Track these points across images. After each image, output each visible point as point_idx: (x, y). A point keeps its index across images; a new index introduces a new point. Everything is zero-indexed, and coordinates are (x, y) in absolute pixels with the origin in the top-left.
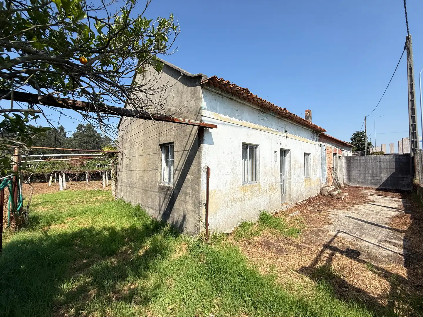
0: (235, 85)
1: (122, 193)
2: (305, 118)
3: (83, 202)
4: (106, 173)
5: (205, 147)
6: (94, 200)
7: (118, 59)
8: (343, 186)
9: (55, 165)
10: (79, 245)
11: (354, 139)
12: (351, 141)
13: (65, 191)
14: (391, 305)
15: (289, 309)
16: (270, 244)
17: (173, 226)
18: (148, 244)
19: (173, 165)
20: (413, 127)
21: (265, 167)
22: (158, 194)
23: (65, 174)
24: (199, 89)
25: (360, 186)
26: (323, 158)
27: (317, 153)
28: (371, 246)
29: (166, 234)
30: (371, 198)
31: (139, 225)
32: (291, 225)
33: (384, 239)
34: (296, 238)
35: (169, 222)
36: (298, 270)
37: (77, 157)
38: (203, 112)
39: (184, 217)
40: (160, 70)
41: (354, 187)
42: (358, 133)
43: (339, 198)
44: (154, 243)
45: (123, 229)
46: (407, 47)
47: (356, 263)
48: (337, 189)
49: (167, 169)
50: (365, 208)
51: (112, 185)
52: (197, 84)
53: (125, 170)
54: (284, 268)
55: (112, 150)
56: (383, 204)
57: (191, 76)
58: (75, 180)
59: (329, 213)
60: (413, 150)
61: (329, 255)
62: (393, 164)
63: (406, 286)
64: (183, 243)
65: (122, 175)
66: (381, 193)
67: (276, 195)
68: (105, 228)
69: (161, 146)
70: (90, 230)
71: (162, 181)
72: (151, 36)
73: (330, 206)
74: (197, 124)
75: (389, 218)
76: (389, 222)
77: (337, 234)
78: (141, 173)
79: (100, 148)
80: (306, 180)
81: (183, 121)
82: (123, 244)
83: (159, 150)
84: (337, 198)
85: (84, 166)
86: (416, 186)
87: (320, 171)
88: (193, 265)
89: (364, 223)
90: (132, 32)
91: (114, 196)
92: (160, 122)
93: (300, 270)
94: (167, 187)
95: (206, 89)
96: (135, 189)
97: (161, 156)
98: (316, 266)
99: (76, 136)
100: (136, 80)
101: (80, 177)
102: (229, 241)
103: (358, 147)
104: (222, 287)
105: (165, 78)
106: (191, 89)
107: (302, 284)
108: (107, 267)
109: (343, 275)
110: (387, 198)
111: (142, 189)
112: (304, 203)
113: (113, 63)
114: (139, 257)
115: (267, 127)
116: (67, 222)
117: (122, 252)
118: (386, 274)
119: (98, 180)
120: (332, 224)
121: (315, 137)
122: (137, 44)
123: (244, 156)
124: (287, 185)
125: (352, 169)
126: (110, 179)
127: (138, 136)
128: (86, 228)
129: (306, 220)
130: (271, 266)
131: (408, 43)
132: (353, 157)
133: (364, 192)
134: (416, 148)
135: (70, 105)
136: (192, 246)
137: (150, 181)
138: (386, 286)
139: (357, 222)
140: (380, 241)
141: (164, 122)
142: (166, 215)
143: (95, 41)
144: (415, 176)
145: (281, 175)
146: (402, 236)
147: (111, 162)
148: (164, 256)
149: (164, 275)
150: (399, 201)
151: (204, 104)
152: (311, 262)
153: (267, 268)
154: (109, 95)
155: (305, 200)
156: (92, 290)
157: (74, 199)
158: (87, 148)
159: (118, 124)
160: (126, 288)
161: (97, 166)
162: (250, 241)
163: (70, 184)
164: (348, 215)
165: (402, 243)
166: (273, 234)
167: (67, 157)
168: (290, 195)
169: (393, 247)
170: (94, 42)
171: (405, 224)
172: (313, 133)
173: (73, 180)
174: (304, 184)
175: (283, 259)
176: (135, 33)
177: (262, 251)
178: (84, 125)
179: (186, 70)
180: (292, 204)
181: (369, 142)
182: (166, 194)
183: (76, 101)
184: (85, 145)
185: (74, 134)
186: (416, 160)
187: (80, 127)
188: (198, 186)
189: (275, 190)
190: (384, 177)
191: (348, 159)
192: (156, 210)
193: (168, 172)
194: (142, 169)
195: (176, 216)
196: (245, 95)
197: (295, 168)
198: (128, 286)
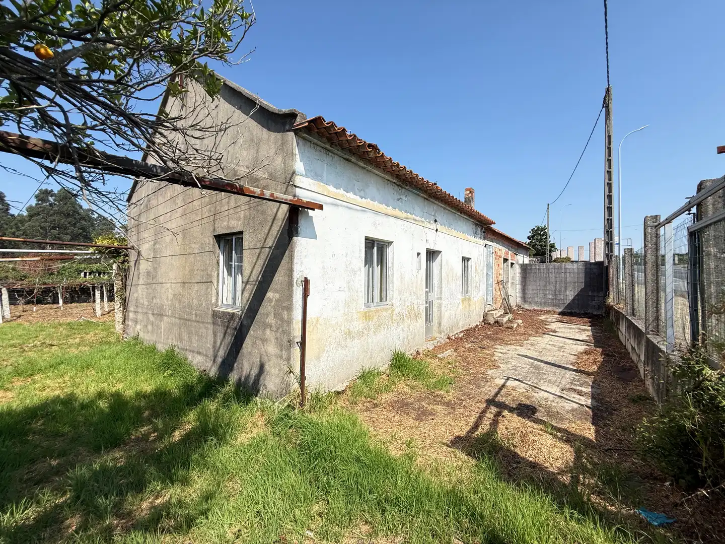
0: (355, 136)
1: (138, 327)
2: (465, 202)
3: (52, 345)
4: (102, 287)
5: (301, 243)
6: (77, 340)
7: (125, 61)
8: (515, 308)
10: (40, 432)
11: (533, 237)
12: (528, 241)
13: (8, 325)
14: (575, 480)
15: (435, 505)
16: (407, 405)
17: (239, 384)
18: (190, 420)
19: (241, 274)
20: (609, 223)
21: (402, 278)
22: (211, 327)
23: (7, 289)
24: (290, 138)
25: (539, 309)
26: (489, 266)
27: (481, 258)
28: (551, 397)
29: (226, 399)
30: (553, 326)
31: (173, 385)
32: (440, 372)
33: (568, 386)
34: (447, 392)
35: (233, 377)
36: (449, 442)
37: (36, 255)
38: (299, 180)
39: (262, 367)
40: (214, 93)
41: (530, 311)
42: (538, 228)
43: (509, 328)
44: (203, 416)
45: (140, 395)
46: (606, 105)
47: (530, 424)
48: (507, 313)
49: (229, 281)
50: (544, 341)
51: (116, 311)
52: (287, 127)
53: (143, 282)
54: (428, 442)
55: (116, 244)
56: (568, 335)
57: (277, 112)
58: (32, 303)
59: (496, 350)
60: (608, 256)
61: (495, 416)
62: (582, 275)
63: (593, 451)
64: (259, 413)
65: (138, 292)
66: (566, 318)
67: (418, 325)
68: (100, 395)
69: (219, 238)
70: (68, 401)
71: (220, 303)
72: (195, 25)
73: (496, 340)
74: (286, 200)
75: (575, 355)
76: (574, 361)
77: (505, 383)
78: (178, 288)
79: (91, 241)
80: (463, 300)
81: (261, 194)
82: (138, 421)
83: (214, 245)
84: (507, 328)
85: (52, 274)
86: (610, 308)
87: (483, 287)
88: (278, 451)
89: (542, 365)
90: (156, 10)
91: (122, 332)
92: (216, 192)
93: (451, 442)
94: (229, 313)
95: (304, 139)
96: (165, 318)
97: (218, 257)
98: (476, 433)
99: (33, 213)
100: (167, 110)
101: (46, 296)
102: (340, 403)
103: (537, 250)
104: (328, 483)
105: (224, 109)
106: (276, 137)
107: (455, 465)
108: (104, 469)
109: (513, 444)
110: (573, 326)
111: (180, 319)
112: (460, 336)
113: (114, 68)
114: (173, 446)
115: (406, 212)
116: (13, 386)
117: (137, 439)
118: (569, 438)
119: (86, 302)
120: (499, 367)
121: (479, 232)
122: (168, 36)
123: (369, 259)
124: (435, 309)
125: (528, 283)
126: (111, 299)
127: (171, 217)
128: (58, 396)
129: (462, 364)
130: (409, 439)
131: (607, 98)
132: (530, 265)
133: (543, 317)
134: (611, 254)
135: (13, 145)
136: (275, 416)
137: (195, 302)
138: (568, 454)
139: (533, 363)
140: (563, 390)
141: (223, 193)
142: (228, 364)
143: (71, 15)
144: (609, 293)
145: (427, 292)
146: (589, 380)
147: (115, 266)
148: (222, 439)
149: (222, 473)
150: (588, 330)
151: (299, 166)
152: (468, 428)
153: (402, 443)
154: (105, 132)
155: (462, 332)
156: (72, 517)
157: (31, 341)
158: (59, 239)
159: (128, 192)
160: (145, 505)
161: (82, 274)
162: (375, 402)
163: (21, 309)
164: (521, 354)
165: (590, 390)
166: (412, 388)
167: (13, 255)
168: (440, 324)
169: (578, 397)
170: (70, 18)
171: (595, 362)
172: (476, 225)
173: (28, 303)
174: (461, 306)
175: (426, 427)
176: (162, 13)
177: (394, 417)
178: (52, 191)
179: (267, 101)
180: (443, 339)
181: (552, 242)
182: (228, 327)
183: (28, 138)
184: (55, 232)
185: (30, 209)
186: (611, 270)
187: (43, 195)
188: (287, 311)
189: (417, 316)
190: (570, 295)
191: (524, 268)
192: (206, 356)
193: (231, 285)
194: (180, 281)
195: (245, 366)
196: (372, 155)
197: (448, 281)
198: (150, 500)
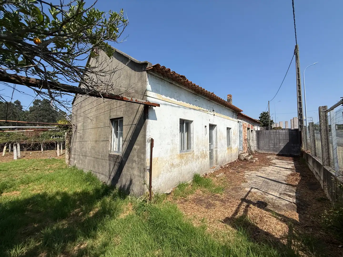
0: (174, 72)
1: (76, 161)
2: (228, 101)
3: (37, 170)
4: (60, 143)
5: (150, 123)
6: (48, 167)
7: (72, 43)
8: (254, 152)
9: (9, 136)
10: (31, 211)
11: (262, 117)
12: (259, 119)
13: (19, 160)
14: (290, 243)
15: (217, 253)
16: (201, 200)
17: (121, 189)
18: (98, 207)
19: (122, 137)
20: (300, 110)
21: (198, 138)
22: (108, 161)
23: (20, 144)
24: (144, 74)
25: (266, 152)
26: (240, 132)
27: (236, 128)
28: (274, 198)
29: (114, 196)
30: (274, 161)
31: (90, 189)
32: (217, 184)
33: (283, 192)
34: (221, 194)
35: (118, 186)
36: (223, 220)
37: (32, 129)
38: (149, 93)
39: (131, 181)
40: (111, 55)
41: (262, 153)
42: (264, 113)
43: (251, 162)
44: (104, 205)
45: (75, 194)
46: (296, 53)
47: (264, 212)
48: (250, 155)
49: (116, 140)
50: (269, 169)
51: (66, 154)
52: (143, 69)
53: (78, 141)
54: (212, 220)
55: (66, 123)
56: (282, 166)
57: (139, 63)
58: (30, 150)
59: (245, 173)
60: (301, 126)
61: (246, 207)
62: (288, 136)
63: (298, 227)
64: (130, 203)
65: (76, 145)
66: (280, 157)
67: (206, 161)
68: (57, 193)
69: (112, 120)
70: (43, 196)
71: (112, 151)
72: (102, 26)
73: (245, 168)
74: (143, 102)
75: (285, 176)
76: (286, 179)
77: (251, 190)
78: (93, 144)
79: (56, 122)
80: (228, 148)
81: (131, 100)
82: (74, 207)
83: (110, 124)
84: (250, 162)
85: (39, 137)
86: (303, 153)
87: (238, 142)
88: (139, 223)
89: (269, 181)
90: (86, 20)
91: (68, 164)
92: (111, 100)
93: (224, 220)
94: (116, 155)
95: (151, 74)
96: (87, 157)
97: (112, 129)
98: (236, 216)
99: (32, 110)
100: (90, 64)
101: (36, 147)
102: (169, 199)
103: (264, 123)
104: (163, 240)
105: (115, 62)
106: (138, 74)
107: (226, 232)
108: (58, 229)
109: (256, 222)
110: (284, 161)
111: (94, 158)
112: (227, 166)
113: (67, 46)
114: (89, 218)
115: (199, 107)
116: (20, 189)
117: (73, 215)
118: (285, 220)
119: (53, 150)
120: (247, 182)
121: (235, 116)
122: (91, 32)
123: (182, 129)
124: (214, 153)
125: (260, 140)
126: (64, 148)
127: (91, 110)
128: (39, 194)
129: (228, 180)
130: (202, 218)
131: (296, 50)
132: (261, 131)
133: (268, 157)
134: (302, 125)
135: (23, 81)
136: (137, 205)
137: (101, 150)
138: (285, 228)
139: (265, 180)
140: (280, 194)
141: (114, 100)
142: (115, 180)
143: (49, 25)
144: (302, 145)
145: (210, 145)
146: (294, 189)
147: (66, 134)
148: (112, 216)
149: (112, 233)
150: (292, 163)
151: (149, 87)
152: (232, 213)
153: (199, 220)
154: (63, 74)
155: (228, 164)
156: (42, 253)
157: (28, 168)
158: (42, 121)
159: (72, 101)
160: (76, 248)
161: (52, 137)
162: (186, 199)
163: (25, 153)
164: (258, 175)
165: (295, 194)
166: (204, 192)
167: (23, 129)
168: (217, 160)
169: (289, 198)
170: (49, 26)
171: (296, 180)
172: (233, 112)
173: (28, 150)
174: (227, 151)
175: (211, 212)
176: (88, 22)
177: (195, 206)
178: (40, 100)
179: (134, 58)
180: (218, 167)
181: (271, 119)
182: (116, 162)
183: (29, 78)
184: (41, 118)
185: (31, 108)
186: (302, 133)
187: (36, 102)
188: (143, 154)
189: (205, 157)
190: (282, 145)
191: (258, 132)
192: (106, 175)
193: (118, 142)
194: (94, 140)
195: (124, 181)
196: (182, 80)
197: (220, 139)
198: (78, 246)
